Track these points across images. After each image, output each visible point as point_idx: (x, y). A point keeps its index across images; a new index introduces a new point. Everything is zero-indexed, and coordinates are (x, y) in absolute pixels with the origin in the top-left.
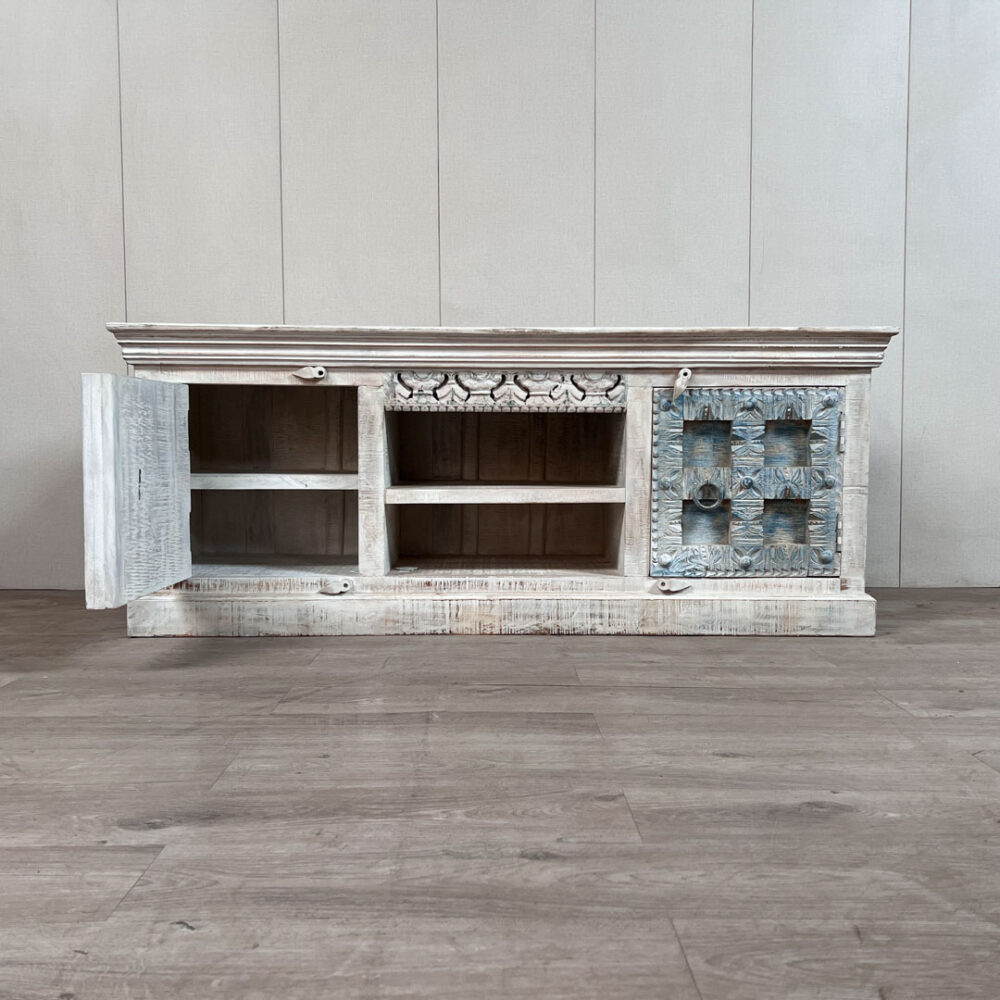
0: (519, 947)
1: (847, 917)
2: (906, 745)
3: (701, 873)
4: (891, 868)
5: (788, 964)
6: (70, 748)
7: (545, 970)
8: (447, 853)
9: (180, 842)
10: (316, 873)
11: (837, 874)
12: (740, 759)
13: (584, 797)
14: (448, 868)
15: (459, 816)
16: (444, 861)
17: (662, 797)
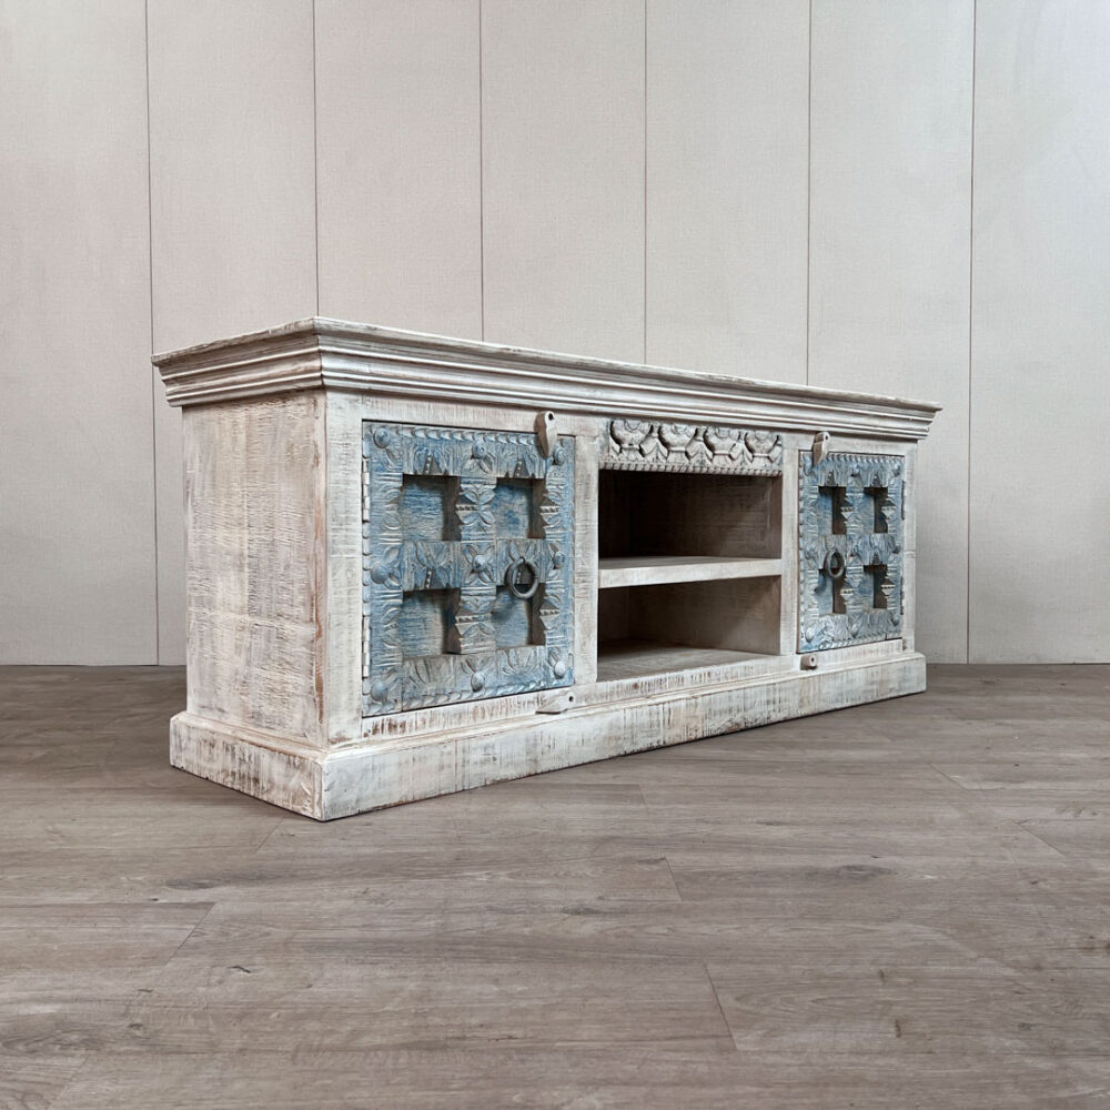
0: (559, 987)
1: (873, 963)
2: (952, 814)
3: (736, 926)
4: (923, 923)
5: (813, 1001)
6: (110, 817)
7: (584, 1005)
8: (490, 909)
9: (229, 900)
10: (364, 926)
11: (869, 927)
12: (784, 827)
13: (627, 861)
14: (491, 922)
15: (503, 877)
16: (488, 915)
17: (704, 861)
